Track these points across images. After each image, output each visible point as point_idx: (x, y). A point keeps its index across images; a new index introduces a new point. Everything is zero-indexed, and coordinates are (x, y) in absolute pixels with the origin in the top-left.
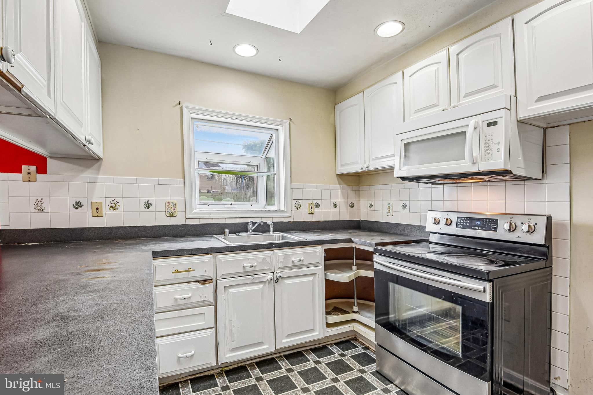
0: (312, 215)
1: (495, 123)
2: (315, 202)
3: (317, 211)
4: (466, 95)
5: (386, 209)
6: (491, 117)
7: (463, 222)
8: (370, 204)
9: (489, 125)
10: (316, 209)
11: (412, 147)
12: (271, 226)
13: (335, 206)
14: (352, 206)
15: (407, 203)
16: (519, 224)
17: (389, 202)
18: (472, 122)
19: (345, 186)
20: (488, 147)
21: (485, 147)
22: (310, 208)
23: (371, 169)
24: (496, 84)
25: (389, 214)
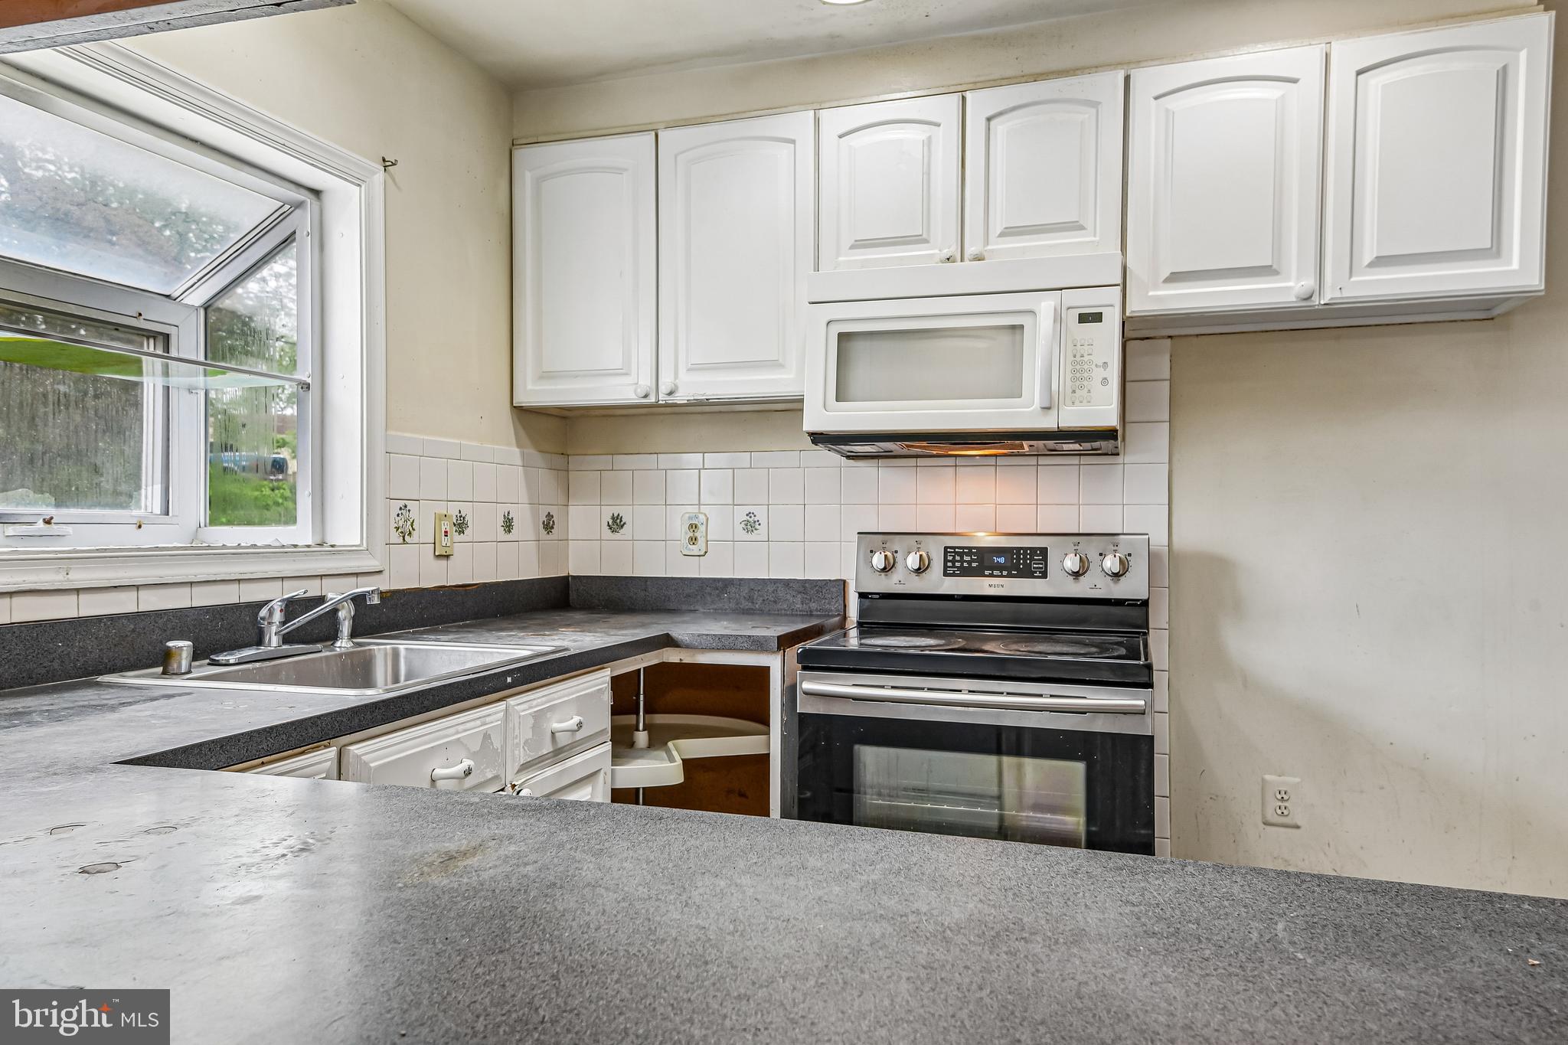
0: (443, 562)
1: (1097, 318)
2: (453, 511)
3: (460, 546)
4: (1008, 232)
5: (681, 532)
6: (1088, 301)
7: (962, 561)
8: (613, 518)
9: (1084, 318)
10: (457, 537)
11: (858, 347)
13: (508, 525)
14: (548, 527)
15: (761, 514)
16: (1093, 556)
17: (694, 510)
18: (1046, 305)
20: (1080, 373)
21: (1074, 371)
22: (443, 534)
23: (680, 398)
24: (1081, 222)
25: (695, 549)
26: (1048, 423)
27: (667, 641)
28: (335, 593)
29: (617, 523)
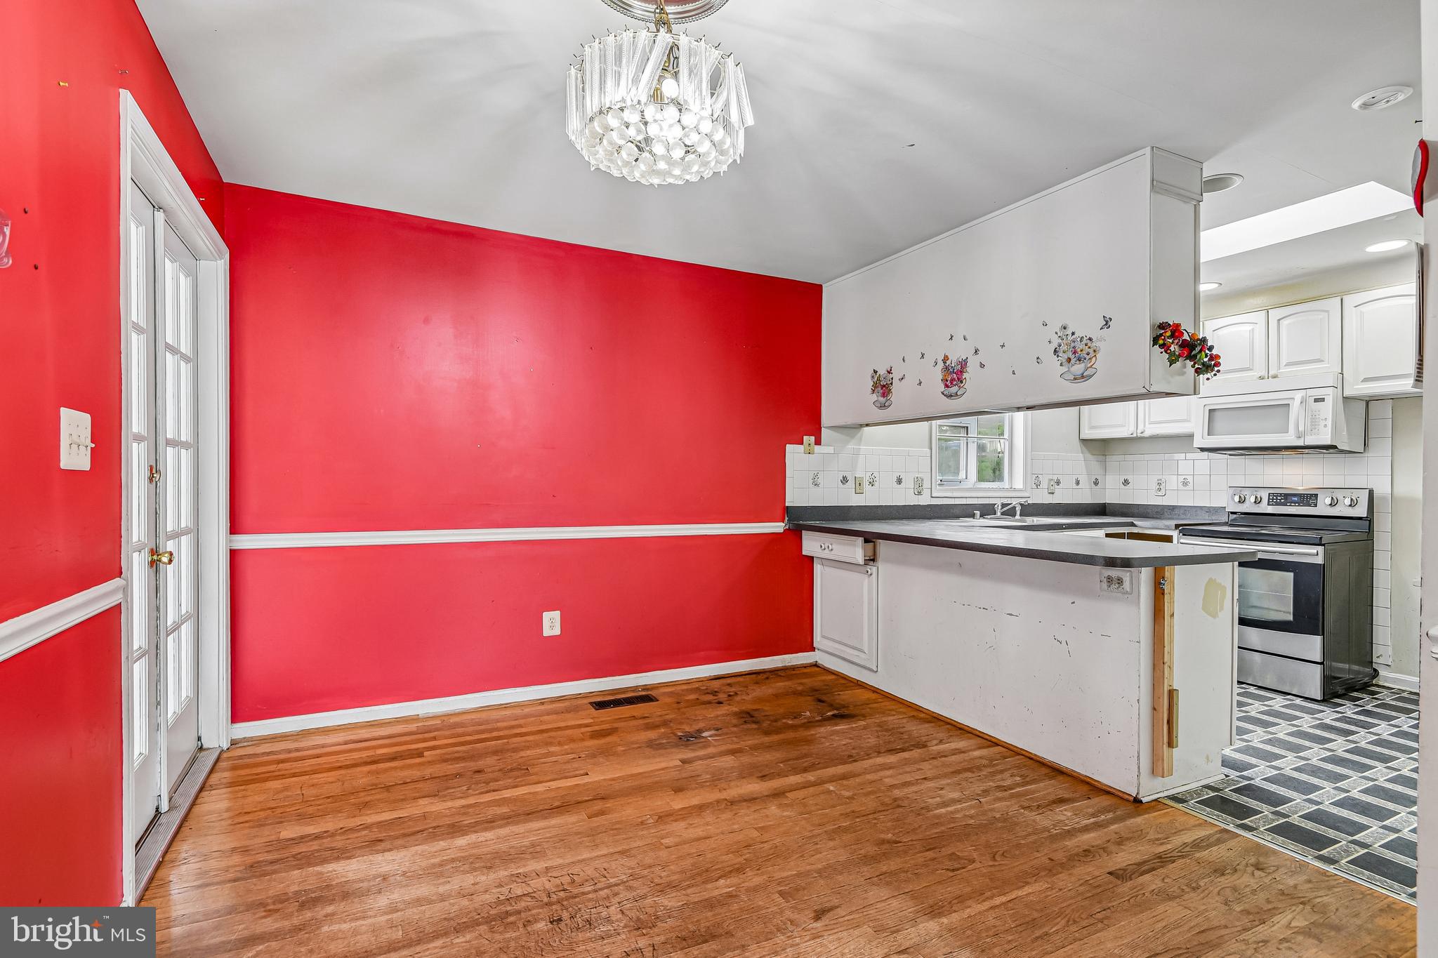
0: (1052, 495)
1: (1323, 400)
2: (1055, 478)
3: (1058, 489)
4: (1288, 365)
5: (1155, 487)
6: (1318, 393)
7: (1277, 499)
8: (1125, 480)
9: (1316, 400)
10: (1056, 487)
11: (1217, 414)
12: (1017, 509)
13: (1078, 483)
14: (1096, 483)
15: (1190, 479)
16: (1341, 498)
17: (1160, 477)
18: (1298, 396)
19: (1089, 456)
20: (1314, 423)
21: (1312, 422)
22: (1051, 486)
23: (1147, 434)
24: (1322, 359)
25: (1160, 494)
26: (1300, 443)
27: (1133, 525)
28: (1014, 502)
29: (1126, 482)
